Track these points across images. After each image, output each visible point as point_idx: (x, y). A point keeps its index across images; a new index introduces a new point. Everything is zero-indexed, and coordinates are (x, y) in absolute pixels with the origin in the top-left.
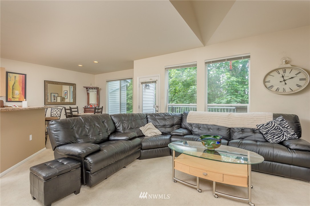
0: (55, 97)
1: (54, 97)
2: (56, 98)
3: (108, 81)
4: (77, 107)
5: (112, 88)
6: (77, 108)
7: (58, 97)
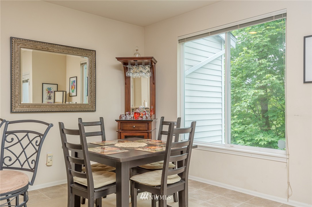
0: (52, 92)
1: (49, 92)
2: (52, 95)
3: (182, 41)
4: (101, 118)
5: (192, 63)
6: (101, 122)
7: (56, 93)
